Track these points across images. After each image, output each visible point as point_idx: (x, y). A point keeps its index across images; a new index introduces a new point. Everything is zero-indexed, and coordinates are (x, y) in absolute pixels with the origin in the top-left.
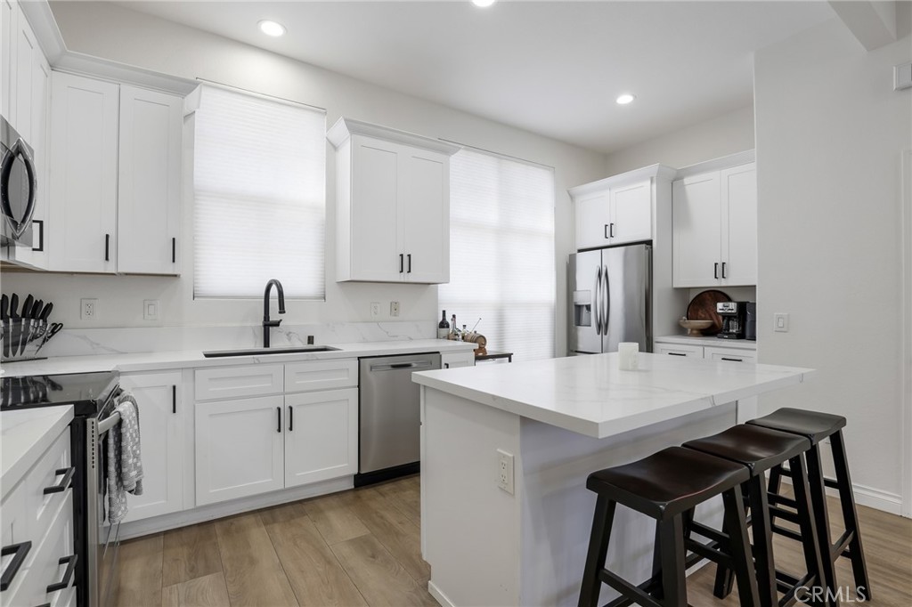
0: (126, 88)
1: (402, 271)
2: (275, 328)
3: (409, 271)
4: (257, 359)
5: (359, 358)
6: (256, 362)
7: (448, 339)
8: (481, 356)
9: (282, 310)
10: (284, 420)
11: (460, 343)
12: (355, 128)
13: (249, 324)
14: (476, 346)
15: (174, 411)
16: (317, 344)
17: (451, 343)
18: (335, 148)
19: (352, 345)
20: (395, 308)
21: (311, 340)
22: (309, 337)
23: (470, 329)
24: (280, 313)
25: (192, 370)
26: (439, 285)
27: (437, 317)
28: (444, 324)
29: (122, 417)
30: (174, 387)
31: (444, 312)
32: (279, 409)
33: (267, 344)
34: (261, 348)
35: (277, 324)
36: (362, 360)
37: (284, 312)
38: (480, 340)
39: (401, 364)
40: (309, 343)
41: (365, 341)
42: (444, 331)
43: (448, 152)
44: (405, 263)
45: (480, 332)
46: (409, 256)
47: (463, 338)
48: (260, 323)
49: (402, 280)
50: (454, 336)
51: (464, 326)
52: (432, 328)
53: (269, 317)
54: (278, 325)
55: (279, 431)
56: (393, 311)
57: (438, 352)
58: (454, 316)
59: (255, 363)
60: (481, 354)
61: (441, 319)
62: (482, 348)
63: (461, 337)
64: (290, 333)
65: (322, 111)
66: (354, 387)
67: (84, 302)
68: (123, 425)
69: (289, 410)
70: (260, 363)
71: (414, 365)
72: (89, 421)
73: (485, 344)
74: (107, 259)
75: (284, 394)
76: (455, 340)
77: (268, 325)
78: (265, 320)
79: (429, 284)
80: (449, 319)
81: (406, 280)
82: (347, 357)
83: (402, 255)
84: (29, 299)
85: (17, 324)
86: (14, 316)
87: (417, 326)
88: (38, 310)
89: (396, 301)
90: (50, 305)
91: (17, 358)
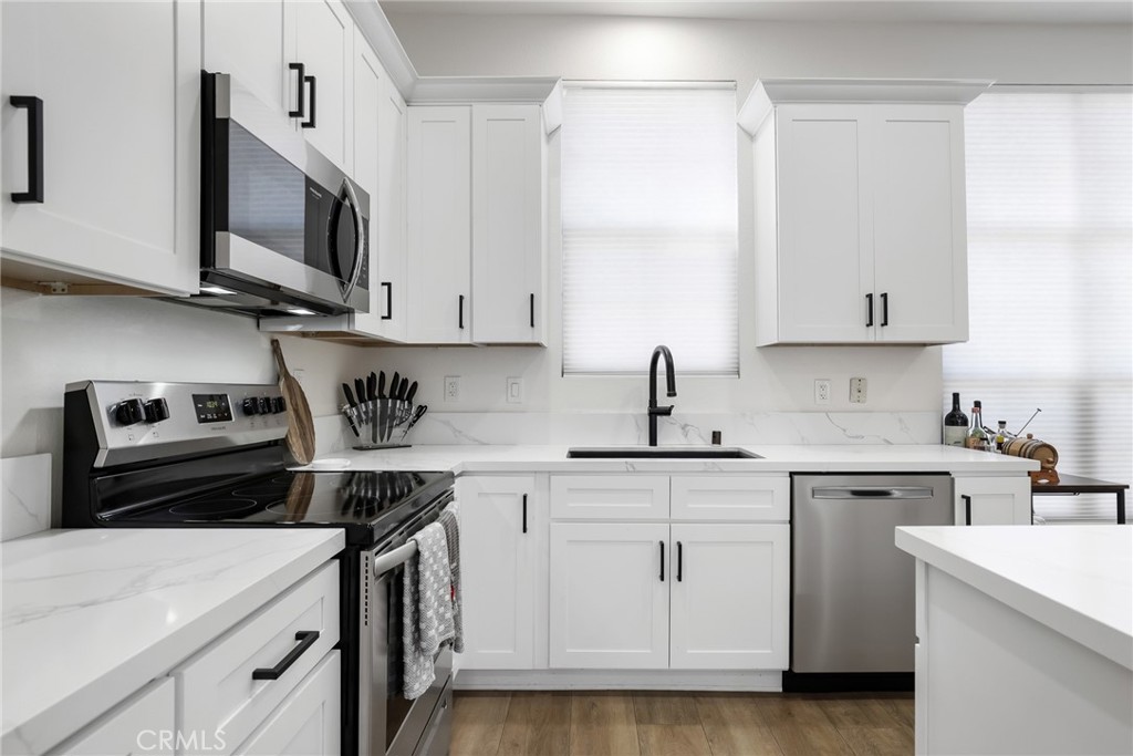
0: (477, 107)
1: (871, 324)
2: (664, 417)
3: (885, 323)
4: (632, 465)
5: (792, 474)
6: (631, 469)
7: (966, 445)
8: (1046, 483)
9: (672, 392)
10: (671, 562)
11: (993, 457)
12: (780, 93)
13: (630, 411)
14: (1035, 465)
15: (525, 531)
16: (726, 446)
17: (972, 456)
18: (752, 137)
19: (781, 451)
20: (858, 388)
21: (716, 437)
22: (714, 433)
23: (1017, 429)
24: (669, 395)
25: (547, 475)
26: (943, 346)
27: (942, 405)
28: (956, 418)
29: (420, 549)
30: (525, 497)
31: (956, 396)
32: (662, 545)
33: (653, 441)
34: (645, 446)
35: (667, 412)
36: (796, 477)
37: (675, 395)
38: (1045, 453)
39: (869, 488)
40: (714, 442)
41: (805, 443)
42: (956, 432)
43: (960, 98)
44: (877, 308)
45: (1041, 436)
46: (885, 296)
47: (1000, 446)
48: (645, 411)
49: (871, 339)
50: (980, 443)
51: (1002, 423)
52: (931, 425)
53: (656, 402)
54: (669, 414)
55: (662, 579)
56: (855, 393)
57: (947, 473)
58: (978, 404)
59: (628, 471)
60: (1044, 481)
61: (949, 408)
62: (1048, 470)
63: (993, 444)
64: (686, 425)
65: (729, 85)
66: (784, 522)
67: (449, 380)
68: (421, 559)
69: (677, 548)
70: (635, 472)
71: (897, 494)
72: (363, 554)
73: (1055, 462)
74: (461, 326)
75: (670, 522)
76: (983, 449)
77: (656, 413)
78: (651, 406)
79: (924, 345)
80: (966, 408)
81: (879, 339)
82: (772, 471)
83: (870, 296)
84: (397, 375)
85: (384, 406)
86: (382, 397)
87: (900, 420)
88: (404, 390)
89: (861, 376)
90: (415, 384)
91: (384, 442)
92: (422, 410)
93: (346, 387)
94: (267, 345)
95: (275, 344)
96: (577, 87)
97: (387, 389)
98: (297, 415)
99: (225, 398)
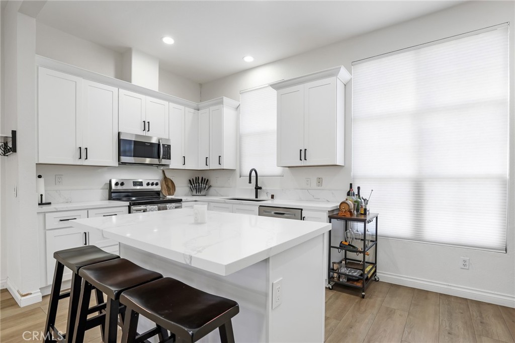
1: (301, 159)
3: (305, 159)
5: (260, 206)
21: (273, 197)
22: (272, 195)
31: (351, 184)
33: (257, 197)
35: (260, 188)
39: (279, 212)
41: (301, 200)
43: (334, 75)
44: (303, 154)
49: (303, 165)
56: (318, 183)
57: (301, 209)
74: (220, 164)
78: (256, 186)
81: (305, 165)
82: (254, 205)
83: (301, 150)
84: (202, 178)
85: (199, 185)
86: (198, 183)
87: (333, 193)
88: (206, 181)
89: (320, 177)
90: (208, 180)
91: (199, 194)
92: (210, 187)
93: (190, 180)
94: (161, 172)
95: (163, 171)
96: (245, 92)
97: (200, 181)
98: (167, 186)
99: (142, 182)
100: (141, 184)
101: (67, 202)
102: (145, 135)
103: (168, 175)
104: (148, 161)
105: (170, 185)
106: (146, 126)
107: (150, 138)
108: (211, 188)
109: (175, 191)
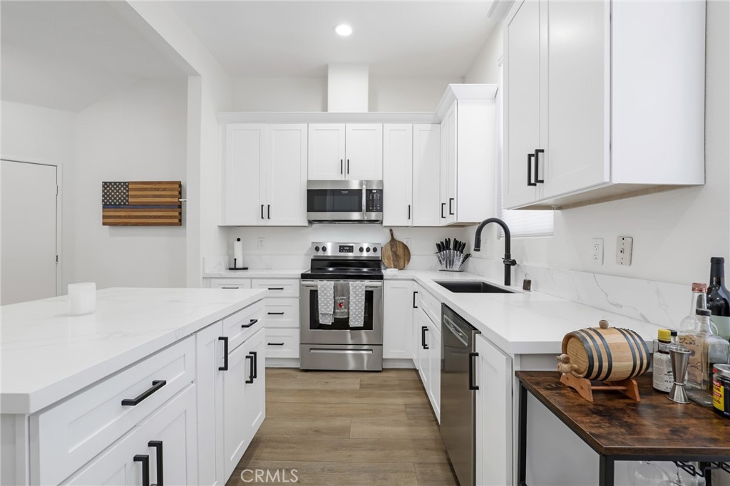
1: (530, 183)
5: (443, 304)
22: (525, 281)
33: (507, 283)
40: (525, 288)
84: (456, 240)
90: (465, 244)
91: (451, 269)
92: (467, 256)
93: (437, 245)
95: (391, 231)
97: (451, 246)
98: (395, 253)
99: (352, 247)
100: (351, 249)
101: (268, 269)
102: (344, 179)
103: (398, 236)
104: (356, 216)
105: (400, 251)
106: (345, 166)
107: (346, 182)
108: (470, 259)
109: (409, 261)
